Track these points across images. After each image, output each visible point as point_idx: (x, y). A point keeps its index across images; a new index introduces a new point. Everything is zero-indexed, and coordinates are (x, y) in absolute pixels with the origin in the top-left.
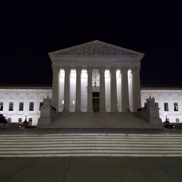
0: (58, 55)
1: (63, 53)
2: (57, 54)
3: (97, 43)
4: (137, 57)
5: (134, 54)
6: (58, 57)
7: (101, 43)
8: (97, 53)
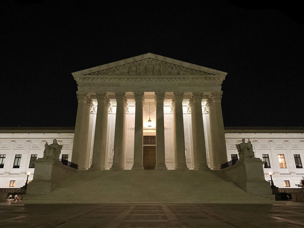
2: (86, 75)
4: (214, 78)
5: (210, 74)
6: (87, 79)
7: (157, 57)
8: (151, 73)
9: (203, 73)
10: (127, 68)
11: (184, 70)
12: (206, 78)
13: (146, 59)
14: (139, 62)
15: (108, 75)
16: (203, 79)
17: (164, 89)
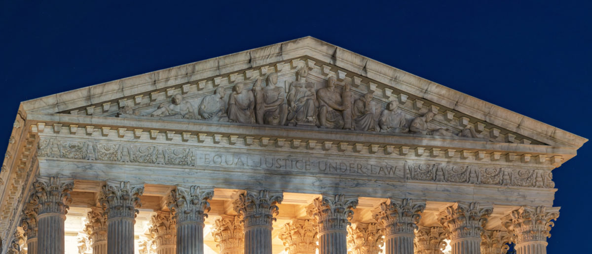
0: (74, 117)
1: (107, 107)
2: (68, 112)
3: (305, 58)
5: (521, 138)
6: (73, 129)
7: (334, 57)
8: (310, 119)
13: (291, 61)
14: (265, 70)
16: (497, 156)
17: (356, 186)
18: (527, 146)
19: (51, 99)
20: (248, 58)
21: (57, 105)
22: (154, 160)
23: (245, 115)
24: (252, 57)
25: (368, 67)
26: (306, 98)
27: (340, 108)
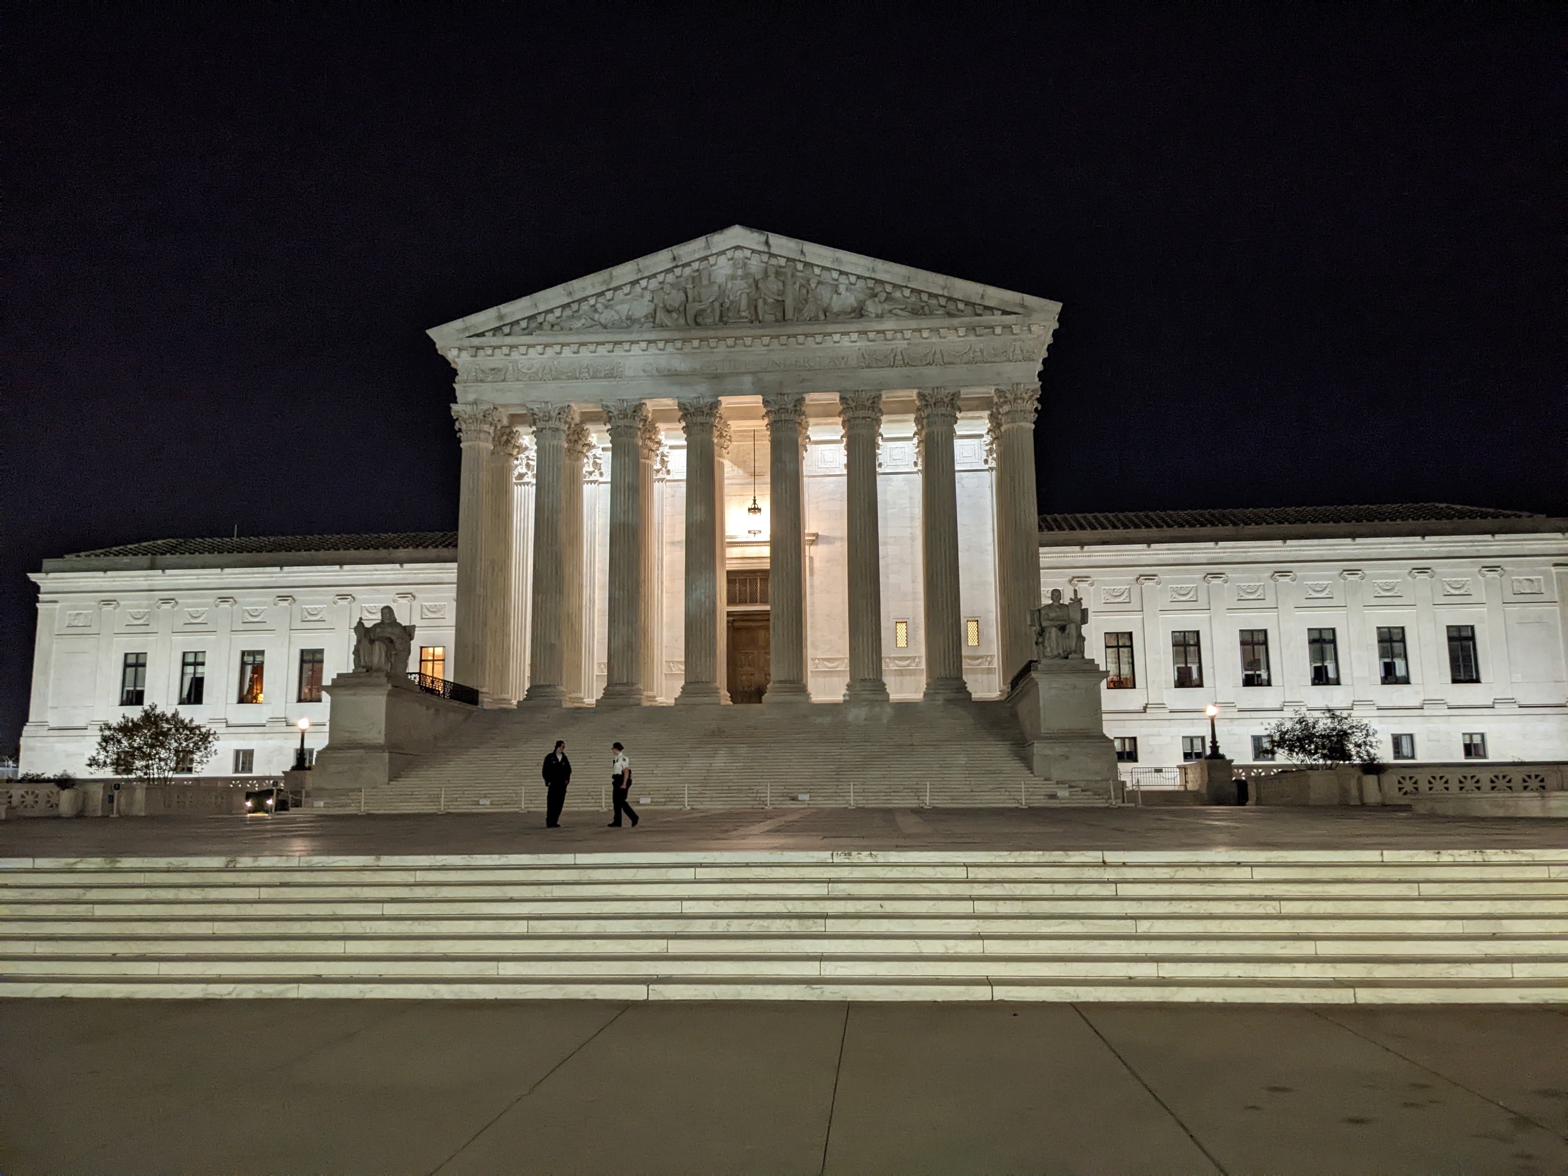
0: (489, 340)
1: (524, 324)
2: (482, 335)
3: (739, 248)
4: (1007, 327)
5: (989, 310)
6: (490, 352)
7: (767, 243)
8: (743, 314)
9: (961, 306)
10: (648, 296)
11: (883, 296)
12: (972, 329)
13: (723, 253)
14: (696, 265)
15: (571, 329)
16: (962, 332)
17: (802, 382)
18: (998, 317)
19: (458, 324)
20: (671, 257)
21: (466, 329)
22: (578, 375)
23: (671, 317)
24: (676, 255)
25: (804, 250)
26: (739, 293)
27: (780, 298)
